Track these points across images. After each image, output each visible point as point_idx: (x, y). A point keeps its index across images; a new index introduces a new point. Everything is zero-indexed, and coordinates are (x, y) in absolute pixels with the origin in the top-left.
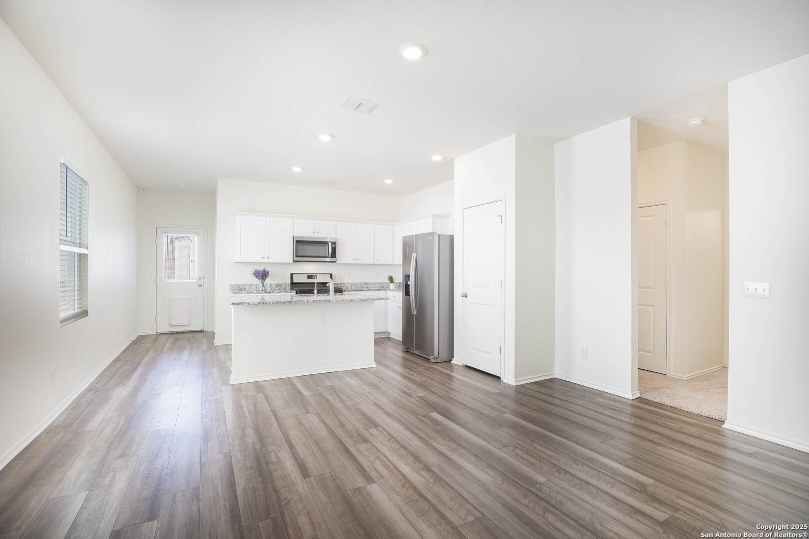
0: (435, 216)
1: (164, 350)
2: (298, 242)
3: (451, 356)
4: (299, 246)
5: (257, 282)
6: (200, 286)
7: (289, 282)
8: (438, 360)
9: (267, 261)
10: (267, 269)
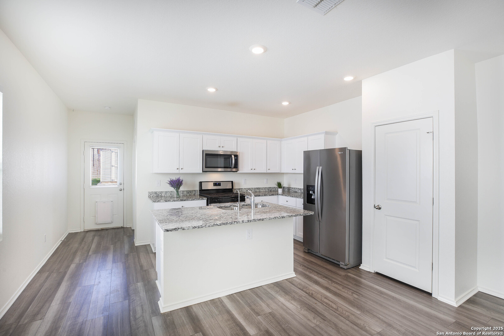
0: (327, 133)
1: (90, 253)
2: (207, 155)
3: (360, 262)
4: (208, 159)
5: (172, 189)
6: (121, 190)
7: (197, 188)
8: (349, 266)
9: (181, 171)
10: (181, 178)
